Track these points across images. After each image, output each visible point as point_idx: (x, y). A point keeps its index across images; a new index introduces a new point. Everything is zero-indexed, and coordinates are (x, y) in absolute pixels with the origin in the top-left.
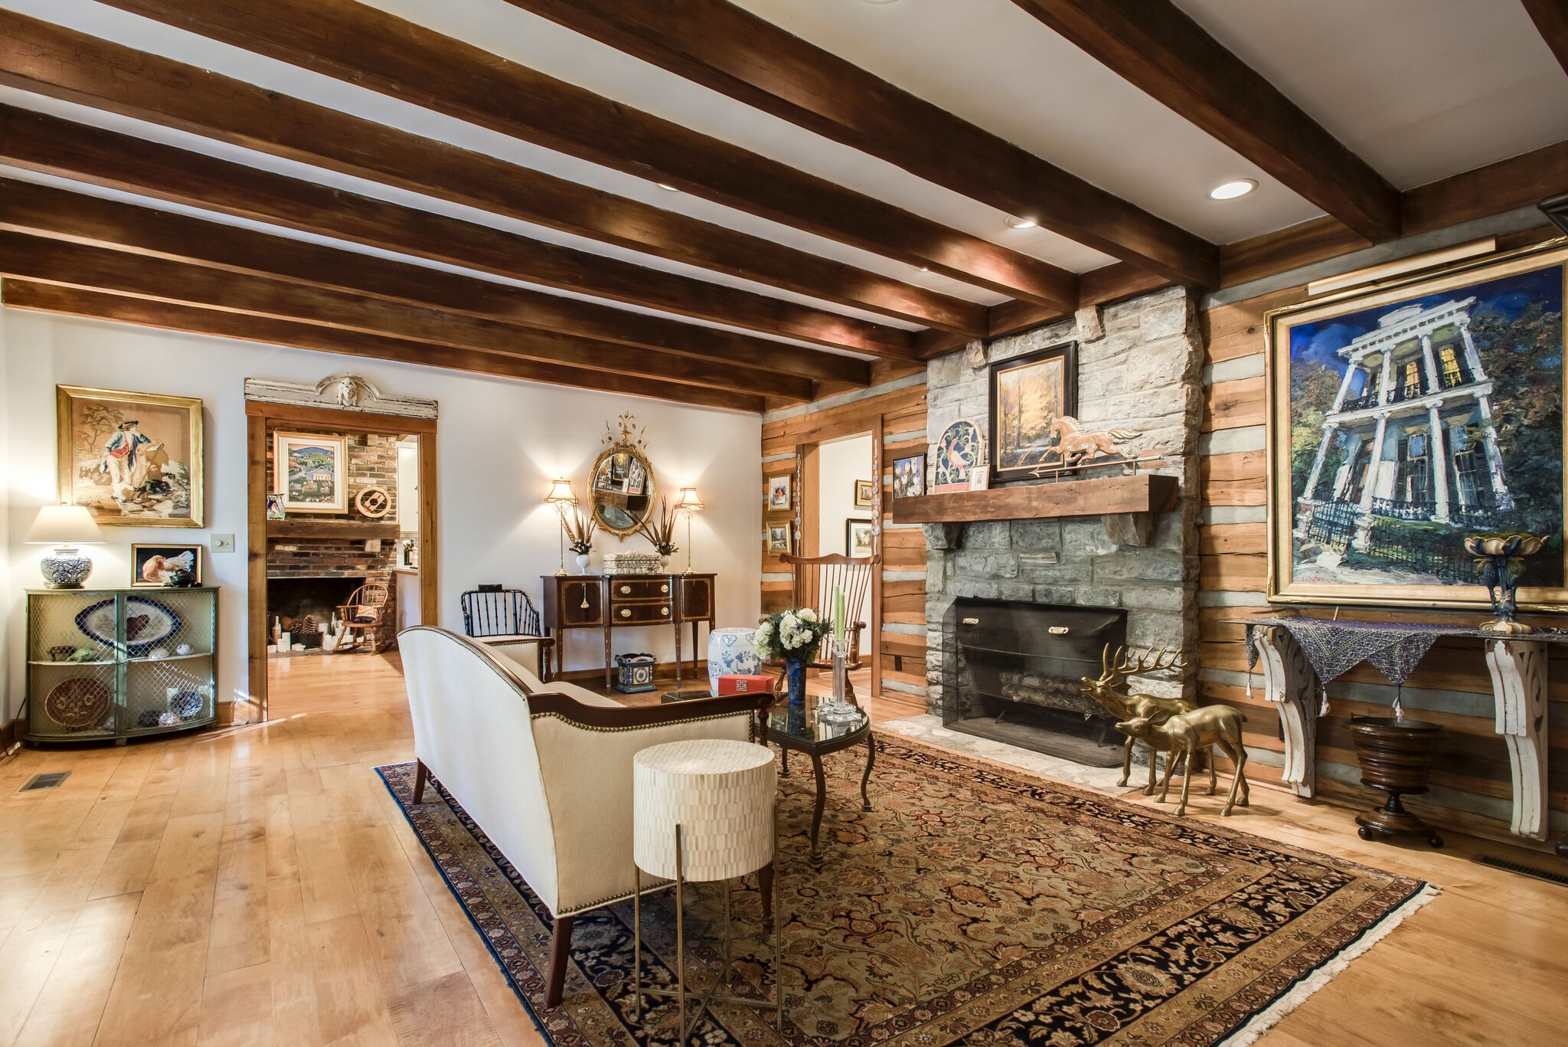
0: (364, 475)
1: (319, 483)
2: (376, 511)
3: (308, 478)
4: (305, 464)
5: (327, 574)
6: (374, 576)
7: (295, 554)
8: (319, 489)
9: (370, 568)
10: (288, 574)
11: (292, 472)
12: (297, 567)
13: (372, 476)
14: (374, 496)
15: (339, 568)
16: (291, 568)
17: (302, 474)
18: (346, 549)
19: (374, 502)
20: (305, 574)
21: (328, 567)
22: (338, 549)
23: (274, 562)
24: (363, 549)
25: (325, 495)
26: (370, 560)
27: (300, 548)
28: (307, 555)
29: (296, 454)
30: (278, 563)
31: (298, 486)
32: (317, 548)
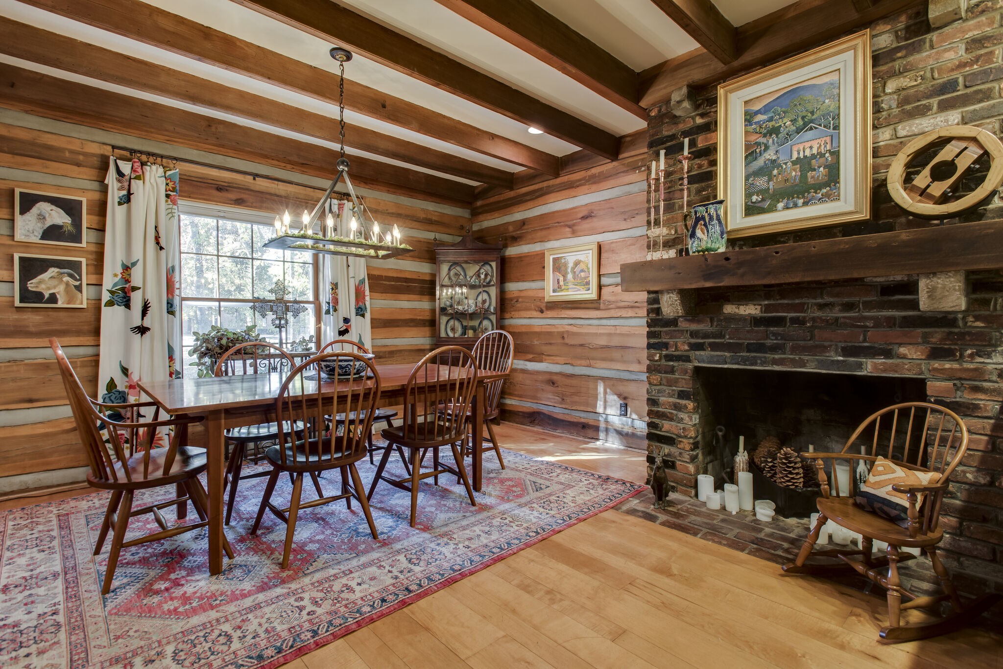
0: (923, 111)
1: (805, 164)
2: (944, 199)
3: (782, 158)
4: (775, 131)
5: (821, 364)
6: (950, 376)
7: (756, 321)
8: (803, 176)
9: (936, 354)
10: (745, 361)
11: (751, 155)
12: (760, 348)
13: (945, 107)
14: (946, 154)
15: (851, 351)
16: (750, 348)
17: (770, 155)
18: (868, 305)
19: (942, 171)
20: (775, 362)
21: (824, 349)
22: (849, 307)
23: (722, 336)
24: (915, 305)
25: (818, 187)
26: (937, 335)
27: (767, 309)
28: (779, 321)
29: (760, 118)
30: (727, 340)
31: (761, 182)
32: (800, 308)
